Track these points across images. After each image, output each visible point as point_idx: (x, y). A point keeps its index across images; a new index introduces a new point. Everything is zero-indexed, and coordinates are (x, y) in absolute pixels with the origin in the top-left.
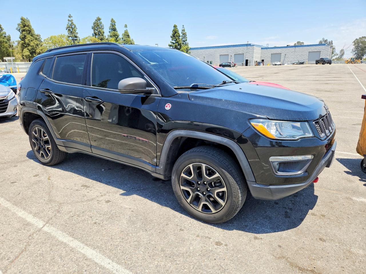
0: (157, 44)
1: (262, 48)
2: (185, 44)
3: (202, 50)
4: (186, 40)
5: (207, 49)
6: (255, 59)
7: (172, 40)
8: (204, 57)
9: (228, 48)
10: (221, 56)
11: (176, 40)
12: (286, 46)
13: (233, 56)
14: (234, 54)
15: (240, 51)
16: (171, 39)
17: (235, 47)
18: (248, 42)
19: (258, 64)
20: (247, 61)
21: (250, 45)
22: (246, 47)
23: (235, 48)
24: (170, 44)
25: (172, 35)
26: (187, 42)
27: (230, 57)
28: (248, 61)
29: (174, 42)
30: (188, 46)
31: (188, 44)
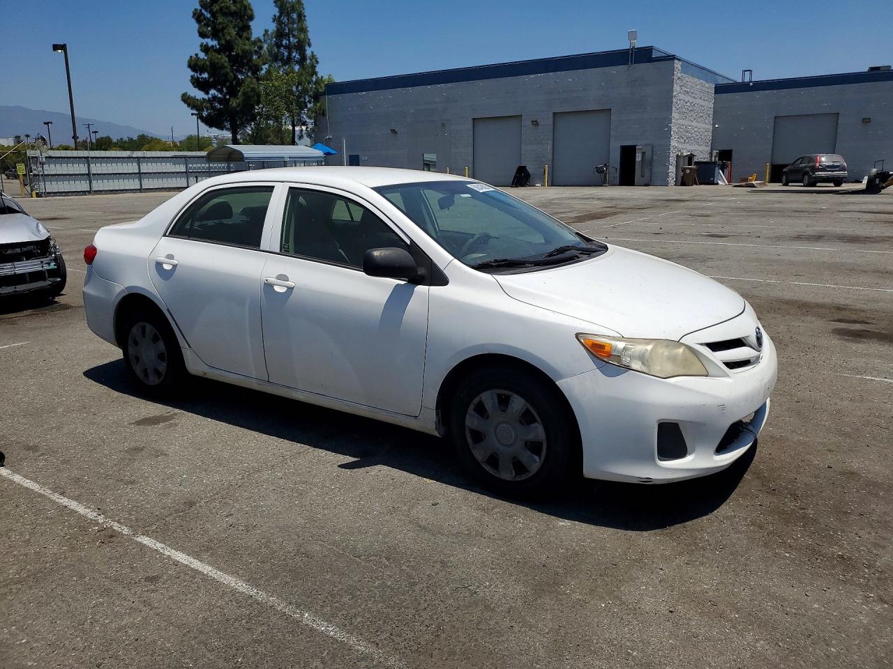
1: (720, 89)
2: (300, 62)
3: (381, 94)
5: (406, 86)
6: (679, 146)
9: (517, 80)
10: (478, 124)
12: (866, 69)
13: (546, 121)
14: (551, 113)
17: (555, 69)
18: (632, 35)
19: (699, 173)
20: (628, 153)
21: (644, 55)
22: (623, 67)
23: (553, 78)
25: (200, 8)
27: (527, 128)
28: (638, 158)
30: (316, 73)
31: (317, 62)
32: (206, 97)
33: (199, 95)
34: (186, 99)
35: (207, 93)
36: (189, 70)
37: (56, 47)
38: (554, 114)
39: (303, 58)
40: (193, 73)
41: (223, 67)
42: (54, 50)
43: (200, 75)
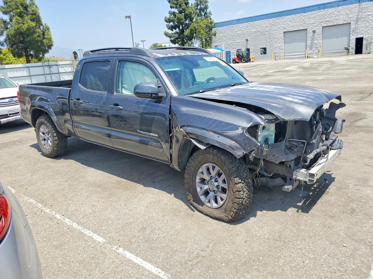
0: (129, 17)
2: (204, 15)
3: (240, 25)
4: (206, 8)
5: (252, 21)
7: (171, 7)
8: (247, 40)
9: (305, 14)
10: (286, 34)
11: (180, 6)
13: (319, 30)
14: (321, 27)
15: (337, 18)
16: (169, 5)
17: (324, 8)
20: (359, 42)
22: (358, 4)
23: (322, 12)
24: (168, 16)
26: (208, 11)
27: (310, 34)
28: (364, 42)
29: (176, 11)
30: (211, 19)
31: (211, 14)
32: (173, 32)
33: (170, 32)
34: (166, 34)
35: (172, 30)
36: (165, 22)
37: (126, 17)
38: (323, 27)
39: (206, 13)
40: (167, 23)
41: (182, 19)
42: (126, 18)
43: (169, 23)
